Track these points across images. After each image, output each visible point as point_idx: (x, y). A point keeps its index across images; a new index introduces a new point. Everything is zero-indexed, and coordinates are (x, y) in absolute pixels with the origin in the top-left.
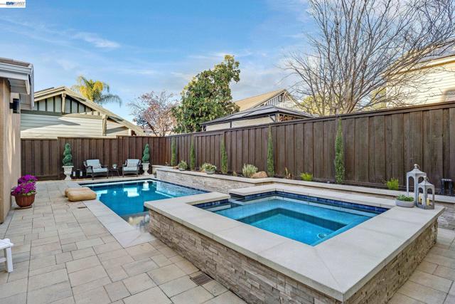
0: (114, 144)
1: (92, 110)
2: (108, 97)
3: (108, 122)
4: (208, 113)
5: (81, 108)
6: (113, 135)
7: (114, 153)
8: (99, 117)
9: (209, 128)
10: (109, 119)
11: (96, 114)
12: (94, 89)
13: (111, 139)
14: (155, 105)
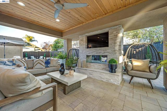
0: (37, 53)
1: (32, 45)
2: (34, 40)
3: (36, 48)
4: (58, 47)
5: (29, 45)
6: (37, 51)
7: (37, 55)
8: (33, 47)
9: (59, 50)
10: (36, 47)
11: (32, 46)
12: (30, 38)
13: (36, 52)
14: (47, 44)
